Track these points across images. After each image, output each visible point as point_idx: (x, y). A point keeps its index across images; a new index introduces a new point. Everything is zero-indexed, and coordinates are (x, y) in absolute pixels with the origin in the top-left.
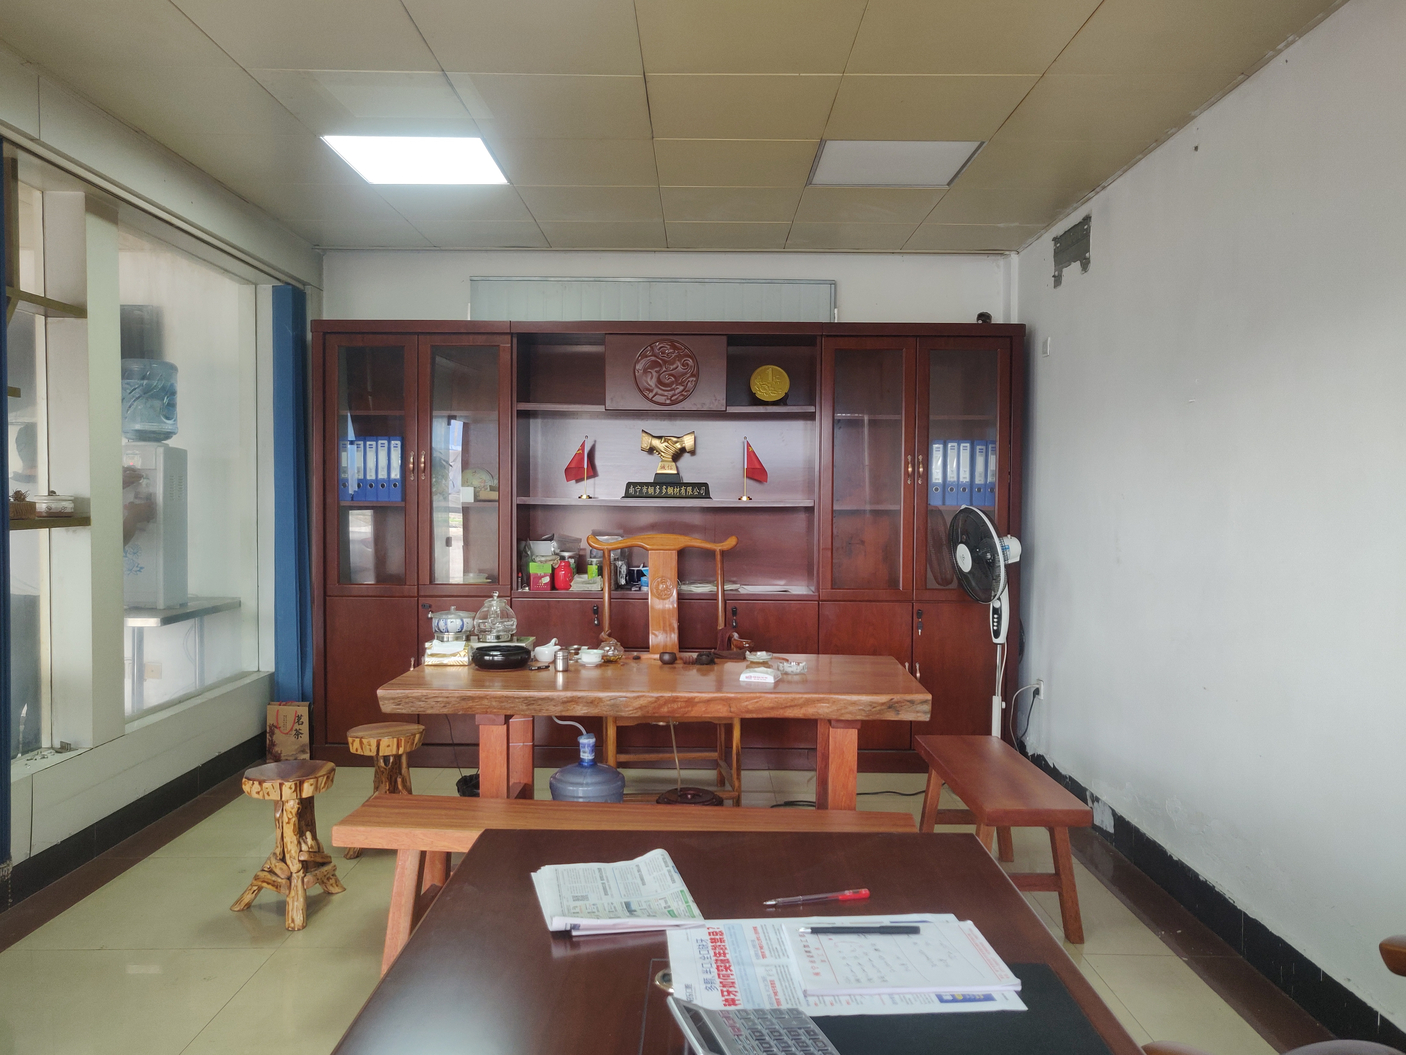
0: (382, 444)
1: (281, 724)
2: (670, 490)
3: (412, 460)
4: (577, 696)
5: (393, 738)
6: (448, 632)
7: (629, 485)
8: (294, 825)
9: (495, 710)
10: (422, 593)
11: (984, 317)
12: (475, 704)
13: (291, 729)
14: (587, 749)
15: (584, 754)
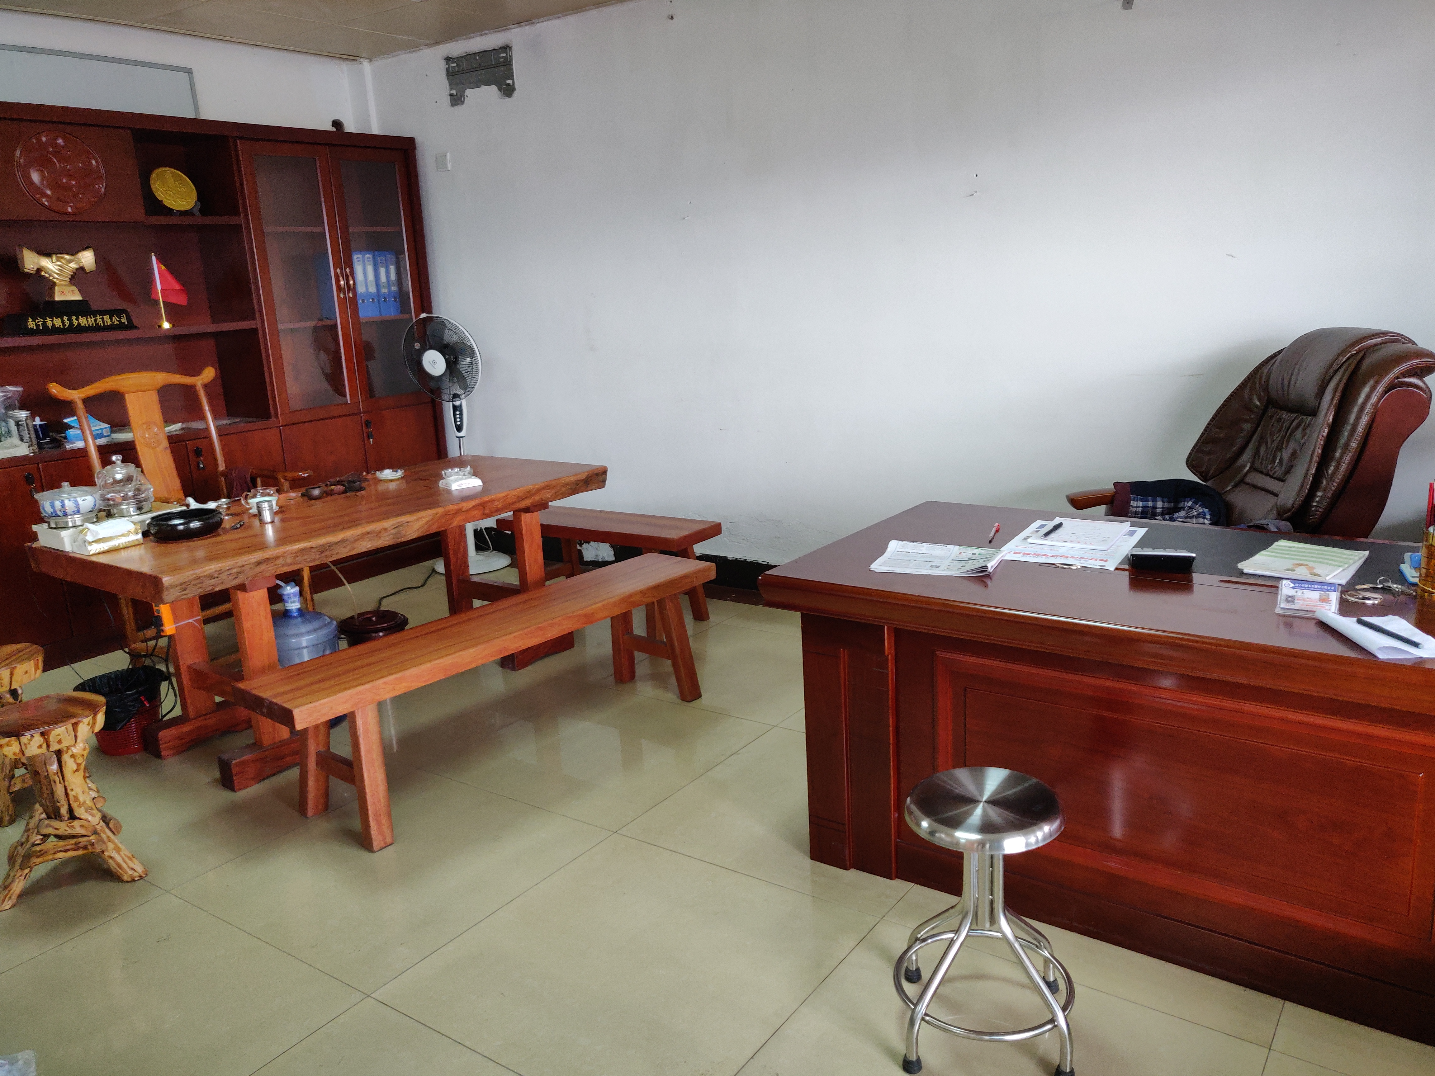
2: (83, 321)
11: (337, 124)
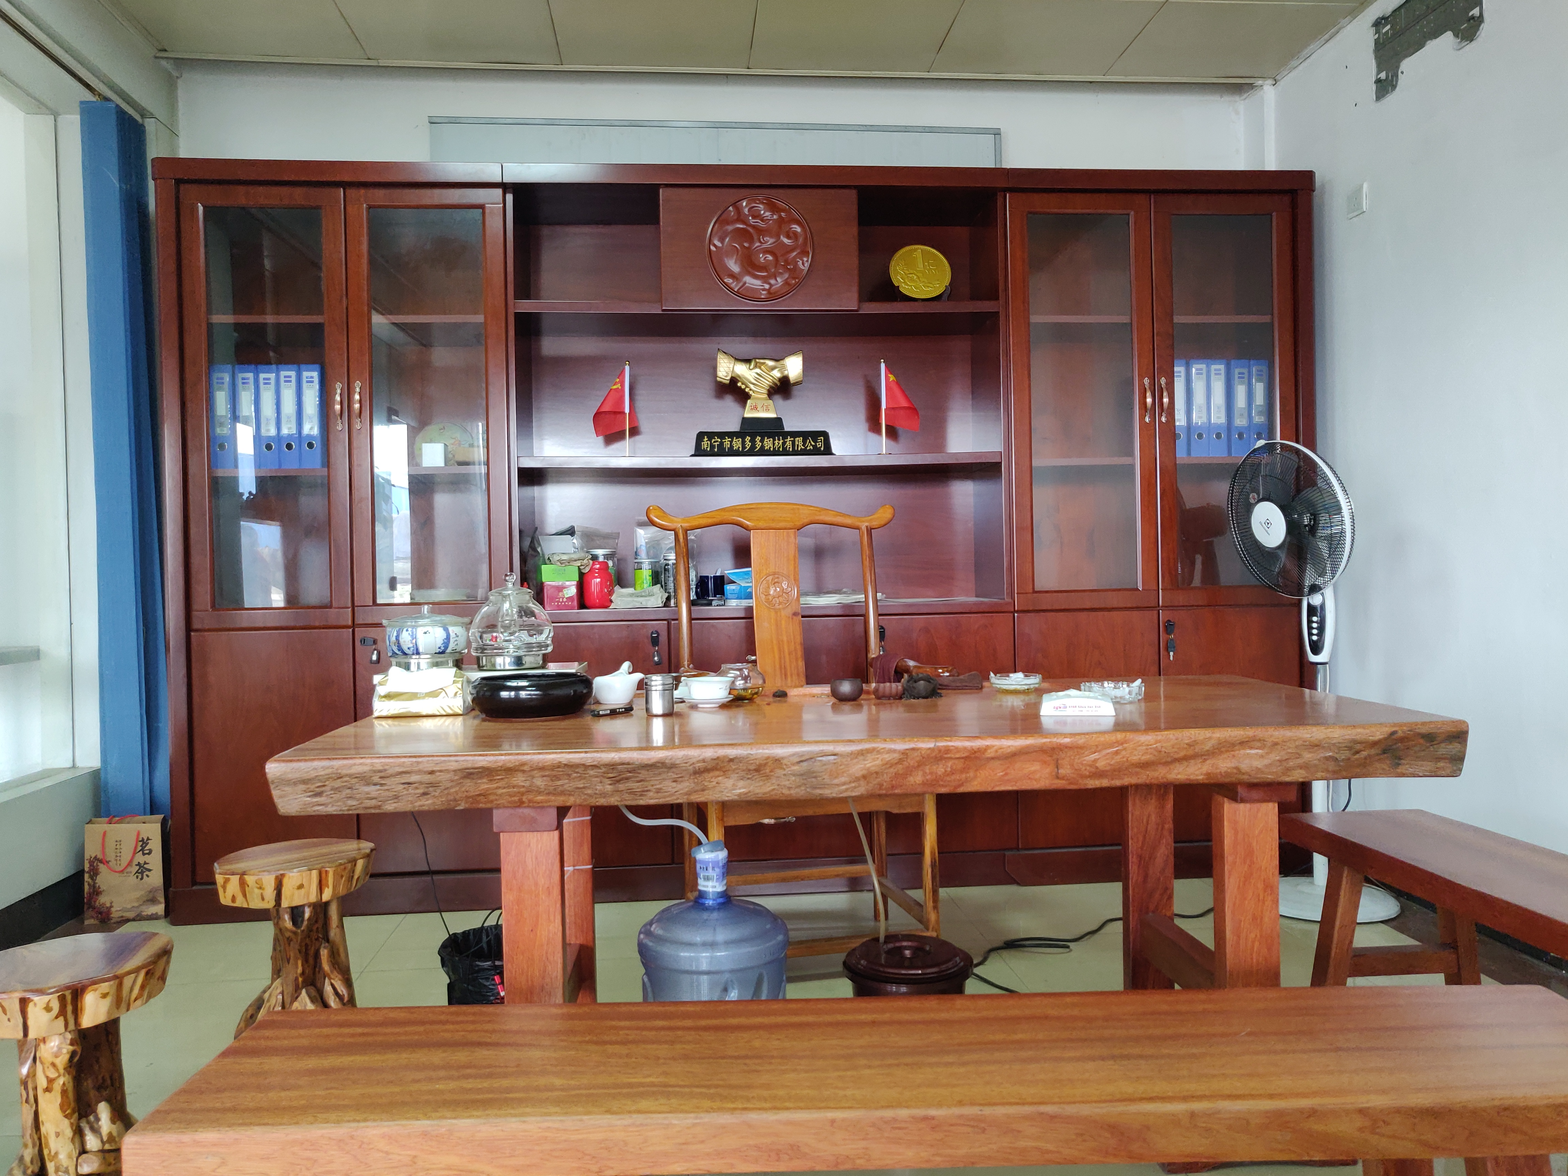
0: (285, 377)
1: (110, 855)
2: (768, 443)
3: (338, 398)
4: (725, 757)
5: (310, 870)
6: (418, 653)
7: (700, 436)
8: (64, 1092)
9: (540, 798)
10: (359, 621)
12: (495, 785)
13: (130, 864)
14: (714, 873)
15: (706, 883)
